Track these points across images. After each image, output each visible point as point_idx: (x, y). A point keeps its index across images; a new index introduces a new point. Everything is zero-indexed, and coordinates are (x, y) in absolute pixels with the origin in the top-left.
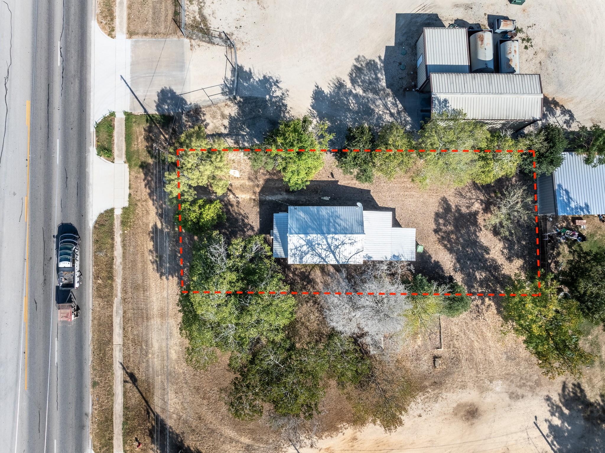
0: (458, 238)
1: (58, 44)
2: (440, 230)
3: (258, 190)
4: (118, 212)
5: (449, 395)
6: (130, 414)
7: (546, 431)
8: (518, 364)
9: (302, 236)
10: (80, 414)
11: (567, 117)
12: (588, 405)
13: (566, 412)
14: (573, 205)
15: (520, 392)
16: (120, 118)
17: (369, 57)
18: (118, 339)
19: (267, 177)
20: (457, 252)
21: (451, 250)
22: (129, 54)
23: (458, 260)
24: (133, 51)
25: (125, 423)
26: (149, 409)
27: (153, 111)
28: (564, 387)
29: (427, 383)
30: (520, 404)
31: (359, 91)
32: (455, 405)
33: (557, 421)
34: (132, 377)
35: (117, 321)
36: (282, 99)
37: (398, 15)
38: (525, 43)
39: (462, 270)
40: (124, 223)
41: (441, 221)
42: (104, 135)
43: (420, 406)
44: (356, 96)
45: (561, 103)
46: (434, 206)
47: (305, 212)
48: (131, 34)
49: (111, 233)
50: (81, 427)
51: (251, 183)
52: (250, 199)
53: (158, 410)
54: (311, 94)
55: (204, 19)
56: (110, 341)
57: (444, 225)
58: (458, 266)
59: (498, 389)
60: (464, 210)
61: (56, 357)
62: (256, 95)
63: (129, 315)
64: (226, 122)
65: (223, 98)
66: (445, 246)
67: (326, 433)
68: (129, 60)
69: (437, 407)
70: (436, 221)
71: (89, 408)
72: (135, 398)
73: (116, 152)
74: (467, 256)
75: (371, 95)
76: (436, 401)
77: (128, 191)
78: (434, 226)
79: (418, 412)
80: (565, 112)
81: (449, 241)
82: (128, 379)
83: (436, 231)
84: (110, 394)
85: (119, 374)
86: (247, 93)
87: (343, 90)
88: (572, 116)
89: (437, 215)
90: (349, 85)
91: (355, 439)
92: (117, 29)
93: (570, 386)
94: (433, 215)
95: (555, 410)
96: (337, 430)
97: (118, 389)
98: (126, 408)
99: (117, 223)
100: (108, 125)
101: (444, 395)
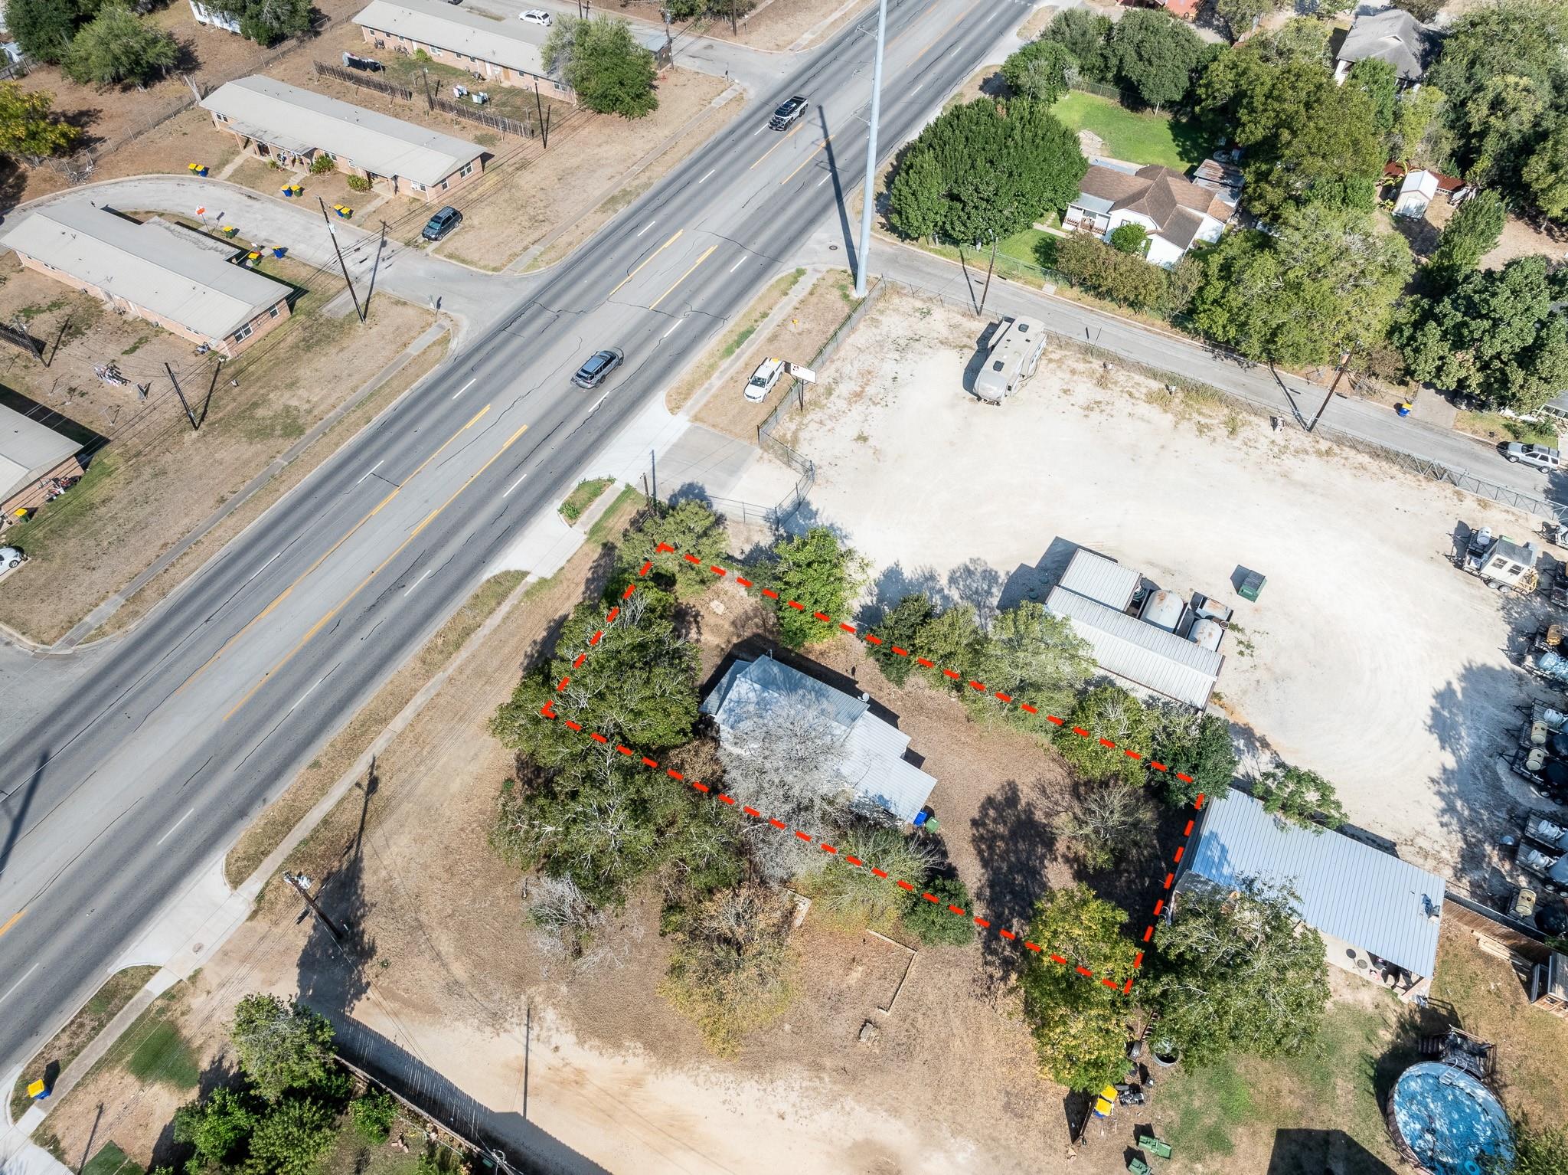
0: (1007, 852)
1: (607, 393)
2: (984, 825)
3: (735, 640)
4: (531, 579)
5: (860, 1110)
6: (324, 834)
8: (1024, 1131)
9: (757, 686)
10: (258, 795)
14: (1226, 870)
16: (619, 486)
17: (991, 565)
18: (398, 724)
19: (760, 631)
20: (996, 871)
21: (986, 863)
22: (680, 434)
23: (992, 884)
24: (686, 434)
25: (305, 842)
26: (356, 841)
29: (828, 1062)
31: (955, 595)
32: (859, 1137)
34: (373, 784)
35: (419, 700)
37: (1057, 539)
38: (1242, 648)
39: (991, 902)
40: (527, 594)
41: (991, 812)
42: (584, 495)
43: (793, 1097)
44: (946, 598)
45: (1274, 747)
46: (991, 785)
47: (781, 670)
48: (698, 419)
49: (501, 598)
50: (242, 813)
51: (732, 629)
52: (718, 646)
53: (367, 850)
54: (884, 569)
55: (795, 440)
56: (385, 721)
57: (994, 821)
58: (987, 892)
59: (961, 1158)
60: (1039, 816)
61: (297, 704)
63: (442, 701)
64: (747, 549)
65: (762, 522)
66: (980, 852)
67: (596, 1042)
68: (674, 440)
69: (825, 1119)
70: (984, 808)
71: (278, 796)
72: (352, 814)
73: (583, 517)
74: (1010, 886)
75: (968, 605)
76: (828, 1106)
77: (563, 563)
78: (976, 815)
79: (784, 1107)
81: (990, 848)
82: (365, 784)
83: (975, 823)
84: (323, 790)
85: (359, 769)
87: (930, 584)
89: (990, 801)
90: (943, 581)
91: (637, 1083)
92: (685, 409)
94: (982, 797)
96: (618, 1046)
97: (338, 791)
98: (325, 822)
99: (520, 590)
100: (596, 488)
101: (849, 1103)
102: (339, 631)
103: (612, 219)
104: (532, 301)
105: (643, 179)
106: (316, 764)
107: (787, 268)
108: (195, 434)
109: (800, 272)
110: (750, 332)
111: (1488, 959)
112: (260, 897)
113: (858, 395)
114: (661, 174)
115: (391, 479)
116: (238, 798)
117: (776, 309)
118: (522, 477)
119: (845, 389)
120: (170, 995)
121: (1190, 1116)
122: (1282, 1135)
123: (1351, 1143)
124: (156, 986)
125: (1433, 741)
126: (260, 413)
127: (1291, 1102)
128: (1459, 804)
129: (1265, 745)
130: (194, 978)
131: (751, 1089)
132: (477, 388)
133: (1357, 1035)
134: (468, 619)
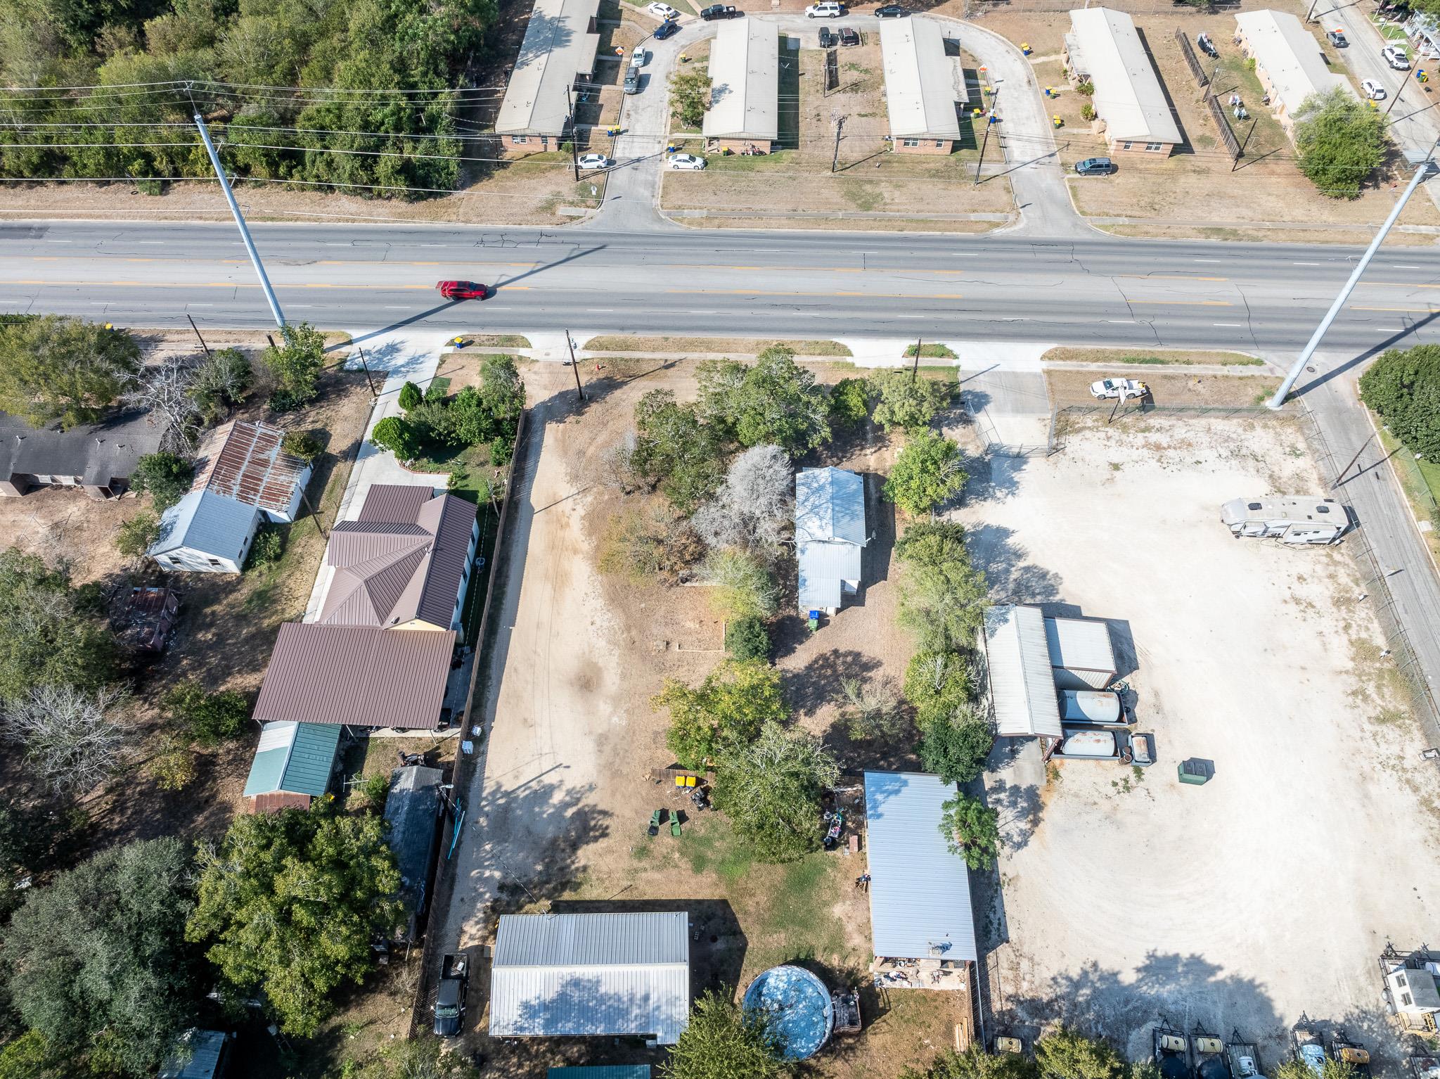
0: (826, 677)
1: (1026, 318)
2: (838, 657)
3: (880, 473)
4: (849, 359)
5: (615, 659)
6: (632, 364)
7: (547, 780)
8: (647, 748)
10: (634, 328)
11: (1017, 839)
12: (574, 847)
13: (569, 812)
15: (607, 749)
16: (954, 363)
17: (1061, 588)
20: (808, 675)
21: (809, 668)
22: (1026, 370)
23: (796, 676)
24: (1029, 374)
25: (622, 359)
26: (635, 377)
27: (962, 388)
28: (605, 813)
29: (634, 633)
30: (590, 746)
31: (1015, 575)
32: (601, 664)
33: (558, 797)
34: (672, 365)
35: (732, 356)
36: (993, 497)
37: (1127, 622)
38: (1121, 783)
39: (783, 680)
40: (837, 363)
41: (849, 659)
42: (933, 351)
43: (606, 624)
44: (1007, 571)
45: (1036, 830)
48: (1049, 373)
49: (826, 354)
50: (622, 329)
53: (633, 383)
54: (1004, 524)
55: (1078, 431)
56: (710, 350)
57: (844, 663)
58: (789, 675)
59: (615, 719)
61: (694, 312)
62: (994, 474)
65: (986, 444)
66: (816, 661)
67: (587, 524)
68: (1018, 370)
69: (602, 643)
70: (850, 653)
71: (641, 335)
72: (646, 368)
73: (915, 359)
74: (803, 686)
75: (1011, 586)
76: (609, 642)
77: (872, 367)
78: (842, 650)
79: (598, 623)
80: (1026, 836)
81: (822, 667)
82: (669, 363)
83: (836, 652)
84: (654, 350)
85: (673, 356)
86: (994, 466)
87: (1013, 557)
88: (1019, 846)
89: (857, 655)
90: (1022, 564)
91: (575, 551)
92: (1052, 362)
93: (605, 822)
94: (857, 649)
95: (575, 797)
96: (590, 535)
97: (659, 355)
98: (638, 360)
99: (838, 358)
100: (945, 353)
101: (617, 652)
103: (1201, 240)
104: (1073, 243)
105: (1260, 234)
106: (667, 339)
107: (1254, 354)
108: (830, 173)
109: (1259, 363)
110: (1162, 362)
111: (949, 1034)
112: (584, 360)
113: (1158, 447)
114: (1282, 240)
115: (866, 263)
116: (629, 322)
117: (1201, 366)
118: (921, 316)
119: (1154, 437)
120: (521, 358)
121: (707, 841)
122: (724, 903)
123: (743, 949)
124: (523, 352)
125: (1141, 961)
126: (868, 188)
127: (750, 904)
128: (1086, 991)
129: (1036, 822)
130: (533, 361)
131: (600, 603)
133: (824, 940)
134: (796, 348)
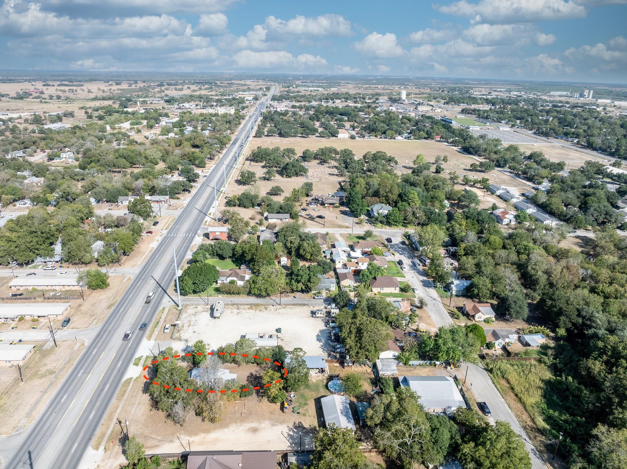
0: (255, 382)
4: (134, 378)
5: (247, 424)
6: (113, 434)
7: (286, 435)
9: (197, 372)
10: (92, 435)
12: (304, 428)
13: (296, 430)
15: (275, 424)
16: (145, 357)
17: (231, 343)
18: (118, 411)
20: (254, 385)
22: (153, 344)
24: (155, 343)
25: (109, 437)
27: (156, 355)
28: (295, 423)
30: (275, 427)
32: (248, 428)
33: (291, 433)
35: (121, 405)
37: (241, 335)
38: (282, 340)
39: (255, 389)
40: (135, 381)
42: (137, 361)
46: (248, 374)
48: (156, 340)
49: (129, 383)
53: (126, 432)
55: (180, 337)
56: (115, 412)
57: (250, 379)
59: (267, 423)
60: (258, 375)
61: (91, 417)
63: (127, 404)
65: (181, 352)
66: (250, 384)
69: (241, 428)
72: (118, 428)
73: (140, 364)
76: (241, 426)
77: (140, 373)
78: (247, 379)
81: (252, 382)
82: (118, 422)
84: (108, 427)
85: (115, 421)
86: (189, 351)
89: (248, 377)
91: (205, 438)
92: (152, 339)
93: (297, 423)
95: (290, 429)
97: (112, 426)
98: (112, 432)
99: (133, 381)
100: (140, 359)
101: (244, 424)
102: (93, 402)
103: (111, 310)
104: (101, 331)
105: (115, 300)
106: (103, 425)
107: (161, 308)
108: (23, 383)
109: (164, 308)
110: (159, 322)
111: (336, 366)
112: (105, 449)
113: (190, 325)
114: (119, 299)
115: (87, 372)
116: (87, 436)
117: (162, 316)
118: (120, 363)
119: (186, 325)
121: (300, 403)
122: (315, 399)
125: (318, 342)
126: (39, 373)
127: (314, 395)
128: (325, 349)
131: (226, 430)
132: (98, 350)
133: (321, 383)
134: (124, 389)
